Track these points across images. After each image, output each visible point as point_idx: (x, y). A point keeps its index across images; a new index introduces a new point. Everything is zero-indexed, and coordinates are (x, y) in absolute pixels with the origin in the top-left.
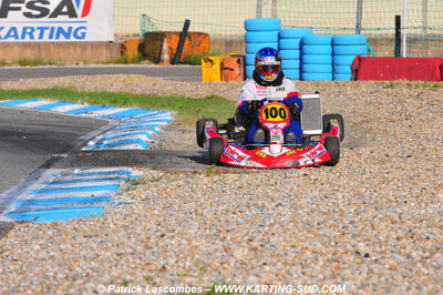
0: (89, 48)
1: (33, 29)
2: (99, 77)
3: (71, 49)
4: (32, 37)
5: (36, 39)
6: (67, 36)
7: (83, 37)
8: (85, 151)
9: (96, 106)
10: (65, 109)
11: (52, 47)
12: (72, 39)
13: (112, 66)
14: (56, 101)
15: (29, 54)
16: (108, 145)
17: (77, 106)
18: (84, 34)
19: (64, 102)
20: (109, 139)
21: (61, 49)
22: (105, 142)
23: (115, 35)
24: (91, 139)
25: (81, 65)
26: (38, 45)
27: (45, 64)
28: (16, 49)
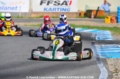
0: (71, 14)
1: (56, 9)
4: (55, 10)
5: (57, 11)
15: (55, 15)
18: (69, 10)
26: (57, 13)
28: (51, 14)
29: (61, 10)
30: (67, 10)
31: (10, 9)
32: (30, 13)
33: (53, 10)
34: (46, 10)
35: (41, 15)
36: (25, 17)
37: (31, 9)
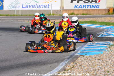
0: (100, 11)
1: (86, 6)
2: (102, 18)
3: (96, 11)
4: (85, 8)
5: (87, 8)
6: (94, 7)
7: (99, 8)
8: (99, 37)
9: (101, 26)
10: (93, 26)
11: (90, 10)
12: (96, 8)
13: (106, 15)
14: (91, 24)
15: (85, 12)
16: (105, 36)
17: (97, 26)
19: (93, 24)
20: (105, 34)
21: (93, 11)
22: (104, 35)
23: (107, 7)
24: (100, 34)
25: (98, 15)
26: (87, 10)
27: (89, 15)
28: (81, 11)
29: (90, 8)
30: (97, 8)
31: (43, 7)
32: (62, 10)
33: (83, 8)
34: (77, 8)
35: (72, 12)
36: (56, 15)
37: (62, 7)
